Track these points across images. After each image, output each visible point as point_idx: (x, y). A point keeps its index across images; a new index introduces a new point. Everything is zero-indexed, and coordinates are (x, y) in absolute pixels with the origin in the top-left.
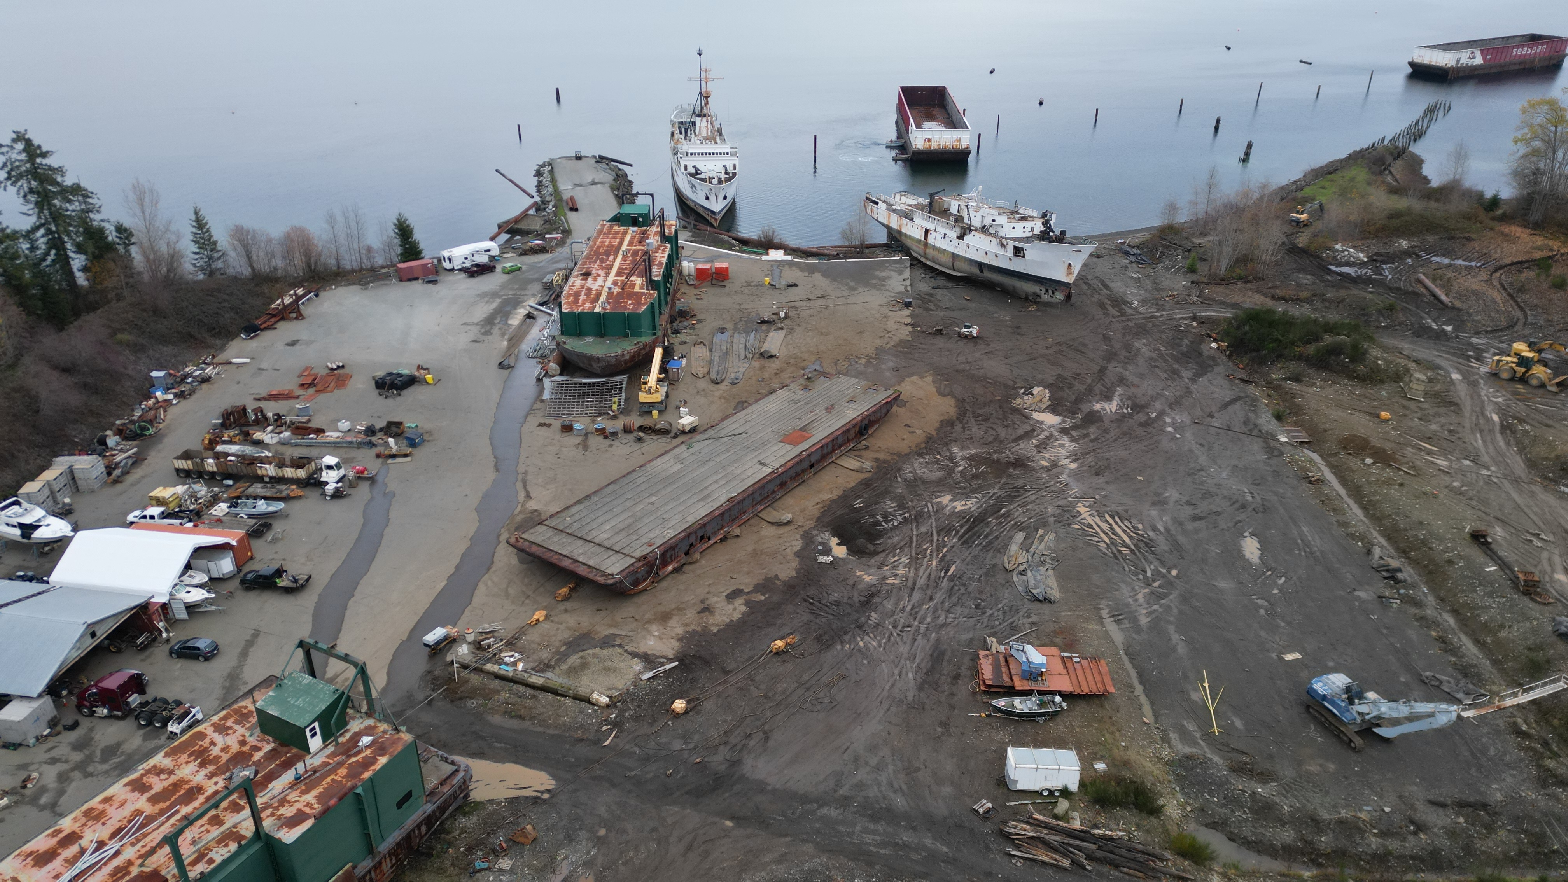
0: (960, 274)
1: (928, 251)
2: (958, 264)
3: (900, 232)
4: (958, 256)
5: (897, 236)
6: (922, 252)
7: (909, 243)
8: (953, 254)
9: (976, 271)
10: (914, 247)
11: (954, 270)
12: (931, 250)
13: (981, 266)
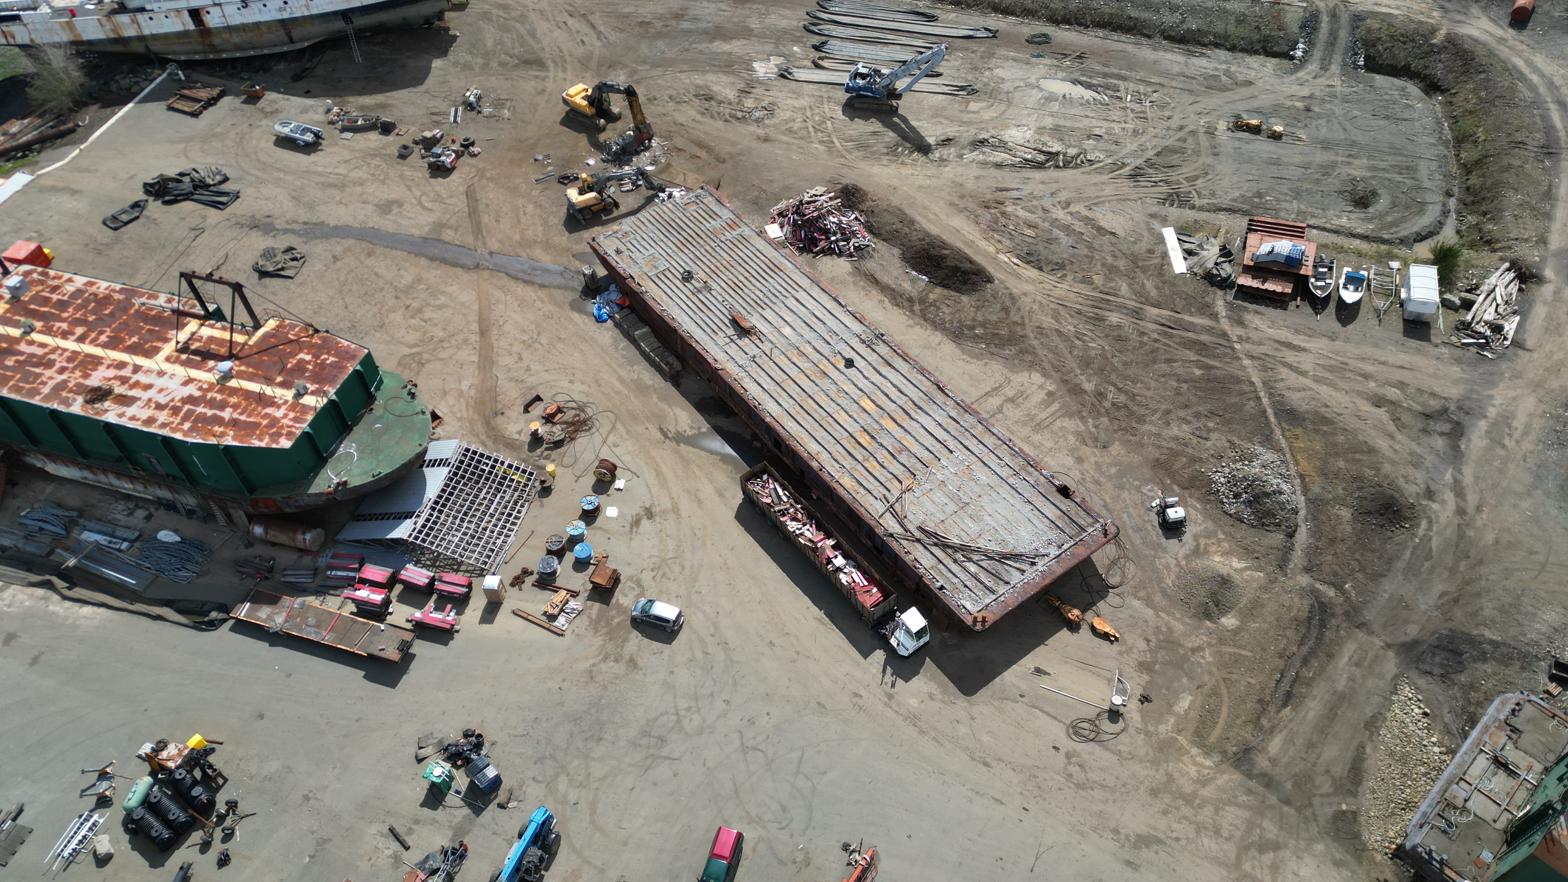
0: (306, 44)
1: (216, 41)
2: (296, 33)
3: (121, 40)
4: (294, 20)
5: (119, 48)
6: (200, 48)
7: (155, 47)
8: (282, 22)
9: (340, 25)
10: (176, 48)
11: (292, 41)
12: (226, 36)
13: (345, 15)
